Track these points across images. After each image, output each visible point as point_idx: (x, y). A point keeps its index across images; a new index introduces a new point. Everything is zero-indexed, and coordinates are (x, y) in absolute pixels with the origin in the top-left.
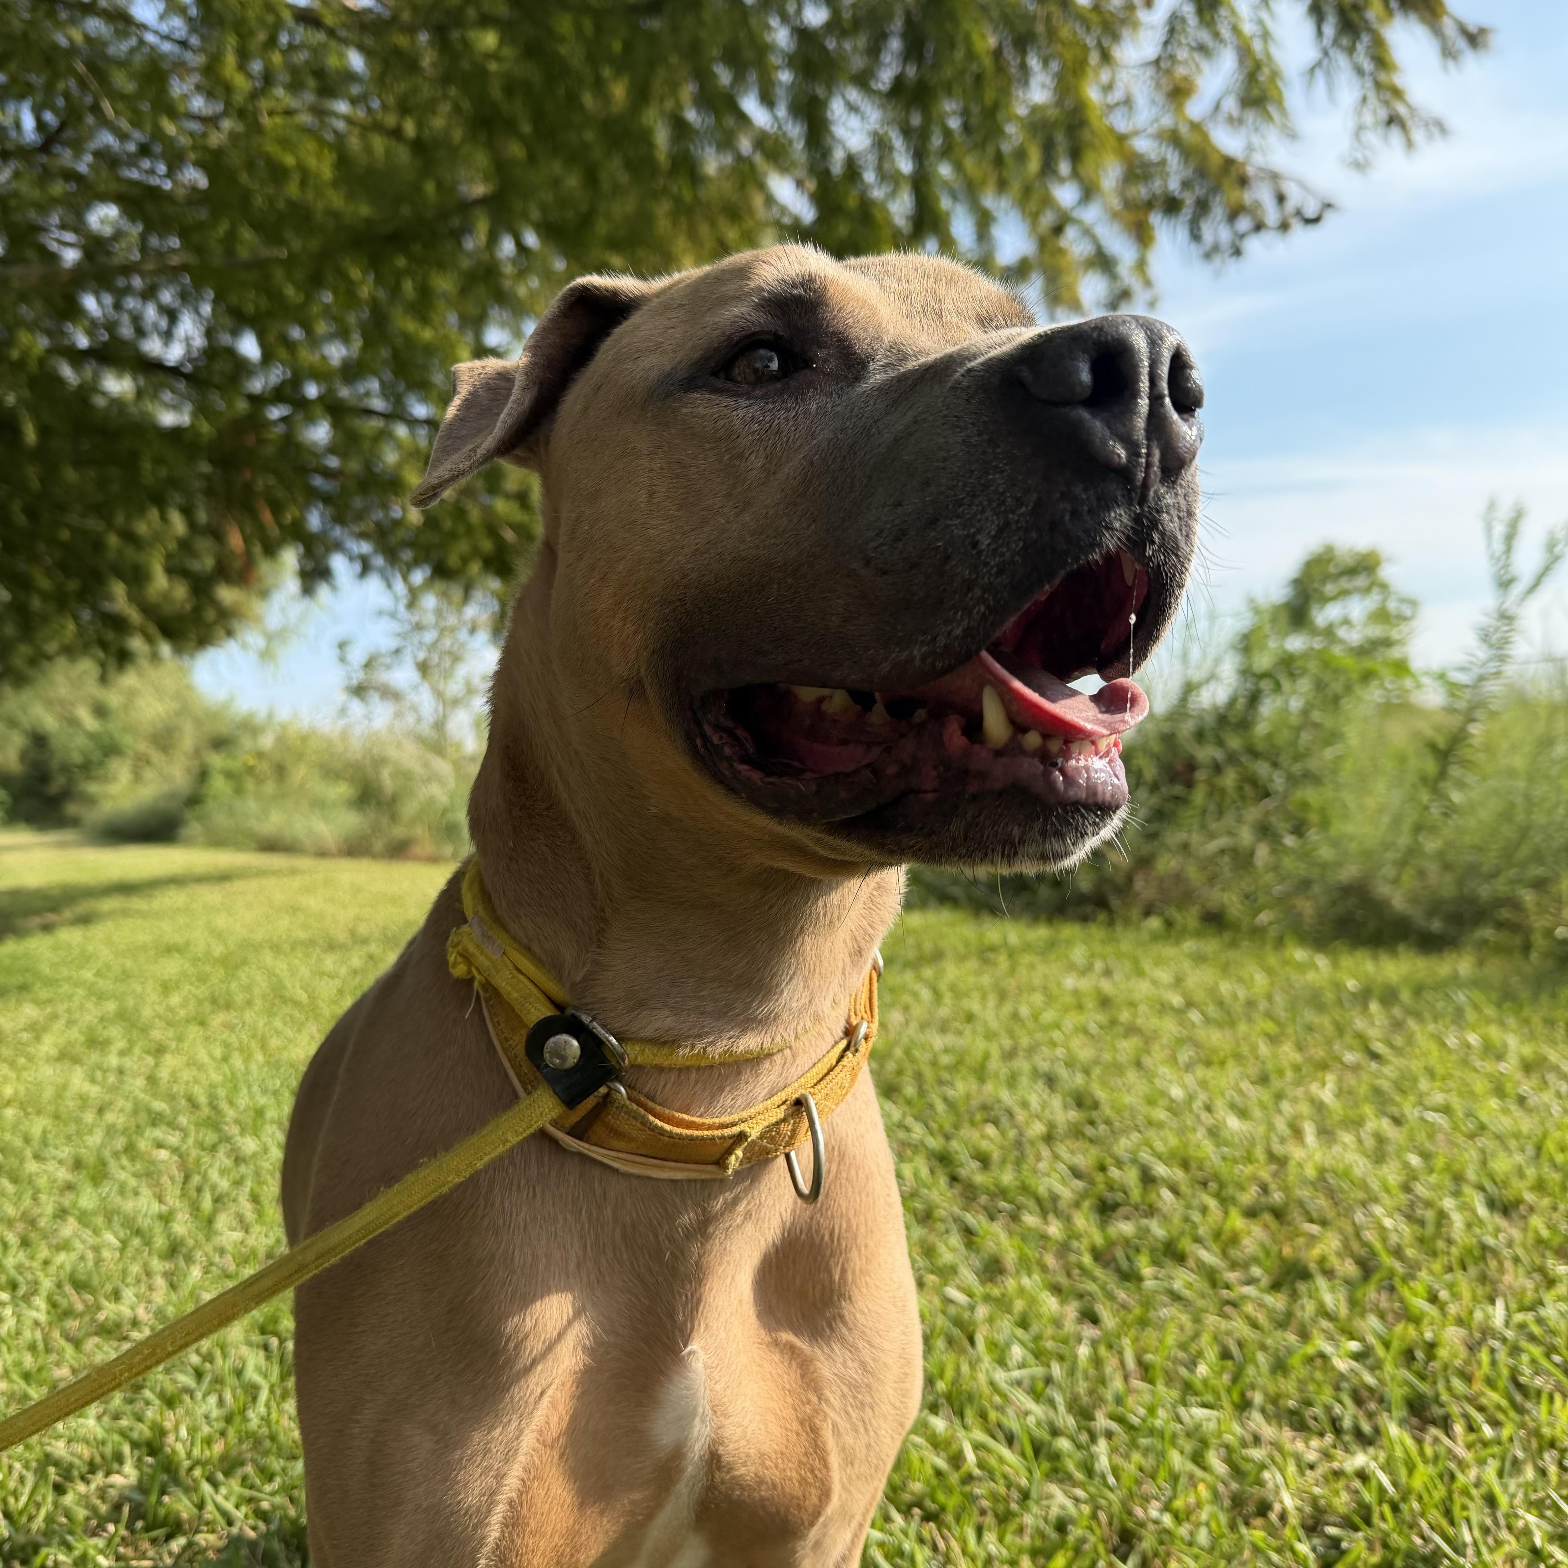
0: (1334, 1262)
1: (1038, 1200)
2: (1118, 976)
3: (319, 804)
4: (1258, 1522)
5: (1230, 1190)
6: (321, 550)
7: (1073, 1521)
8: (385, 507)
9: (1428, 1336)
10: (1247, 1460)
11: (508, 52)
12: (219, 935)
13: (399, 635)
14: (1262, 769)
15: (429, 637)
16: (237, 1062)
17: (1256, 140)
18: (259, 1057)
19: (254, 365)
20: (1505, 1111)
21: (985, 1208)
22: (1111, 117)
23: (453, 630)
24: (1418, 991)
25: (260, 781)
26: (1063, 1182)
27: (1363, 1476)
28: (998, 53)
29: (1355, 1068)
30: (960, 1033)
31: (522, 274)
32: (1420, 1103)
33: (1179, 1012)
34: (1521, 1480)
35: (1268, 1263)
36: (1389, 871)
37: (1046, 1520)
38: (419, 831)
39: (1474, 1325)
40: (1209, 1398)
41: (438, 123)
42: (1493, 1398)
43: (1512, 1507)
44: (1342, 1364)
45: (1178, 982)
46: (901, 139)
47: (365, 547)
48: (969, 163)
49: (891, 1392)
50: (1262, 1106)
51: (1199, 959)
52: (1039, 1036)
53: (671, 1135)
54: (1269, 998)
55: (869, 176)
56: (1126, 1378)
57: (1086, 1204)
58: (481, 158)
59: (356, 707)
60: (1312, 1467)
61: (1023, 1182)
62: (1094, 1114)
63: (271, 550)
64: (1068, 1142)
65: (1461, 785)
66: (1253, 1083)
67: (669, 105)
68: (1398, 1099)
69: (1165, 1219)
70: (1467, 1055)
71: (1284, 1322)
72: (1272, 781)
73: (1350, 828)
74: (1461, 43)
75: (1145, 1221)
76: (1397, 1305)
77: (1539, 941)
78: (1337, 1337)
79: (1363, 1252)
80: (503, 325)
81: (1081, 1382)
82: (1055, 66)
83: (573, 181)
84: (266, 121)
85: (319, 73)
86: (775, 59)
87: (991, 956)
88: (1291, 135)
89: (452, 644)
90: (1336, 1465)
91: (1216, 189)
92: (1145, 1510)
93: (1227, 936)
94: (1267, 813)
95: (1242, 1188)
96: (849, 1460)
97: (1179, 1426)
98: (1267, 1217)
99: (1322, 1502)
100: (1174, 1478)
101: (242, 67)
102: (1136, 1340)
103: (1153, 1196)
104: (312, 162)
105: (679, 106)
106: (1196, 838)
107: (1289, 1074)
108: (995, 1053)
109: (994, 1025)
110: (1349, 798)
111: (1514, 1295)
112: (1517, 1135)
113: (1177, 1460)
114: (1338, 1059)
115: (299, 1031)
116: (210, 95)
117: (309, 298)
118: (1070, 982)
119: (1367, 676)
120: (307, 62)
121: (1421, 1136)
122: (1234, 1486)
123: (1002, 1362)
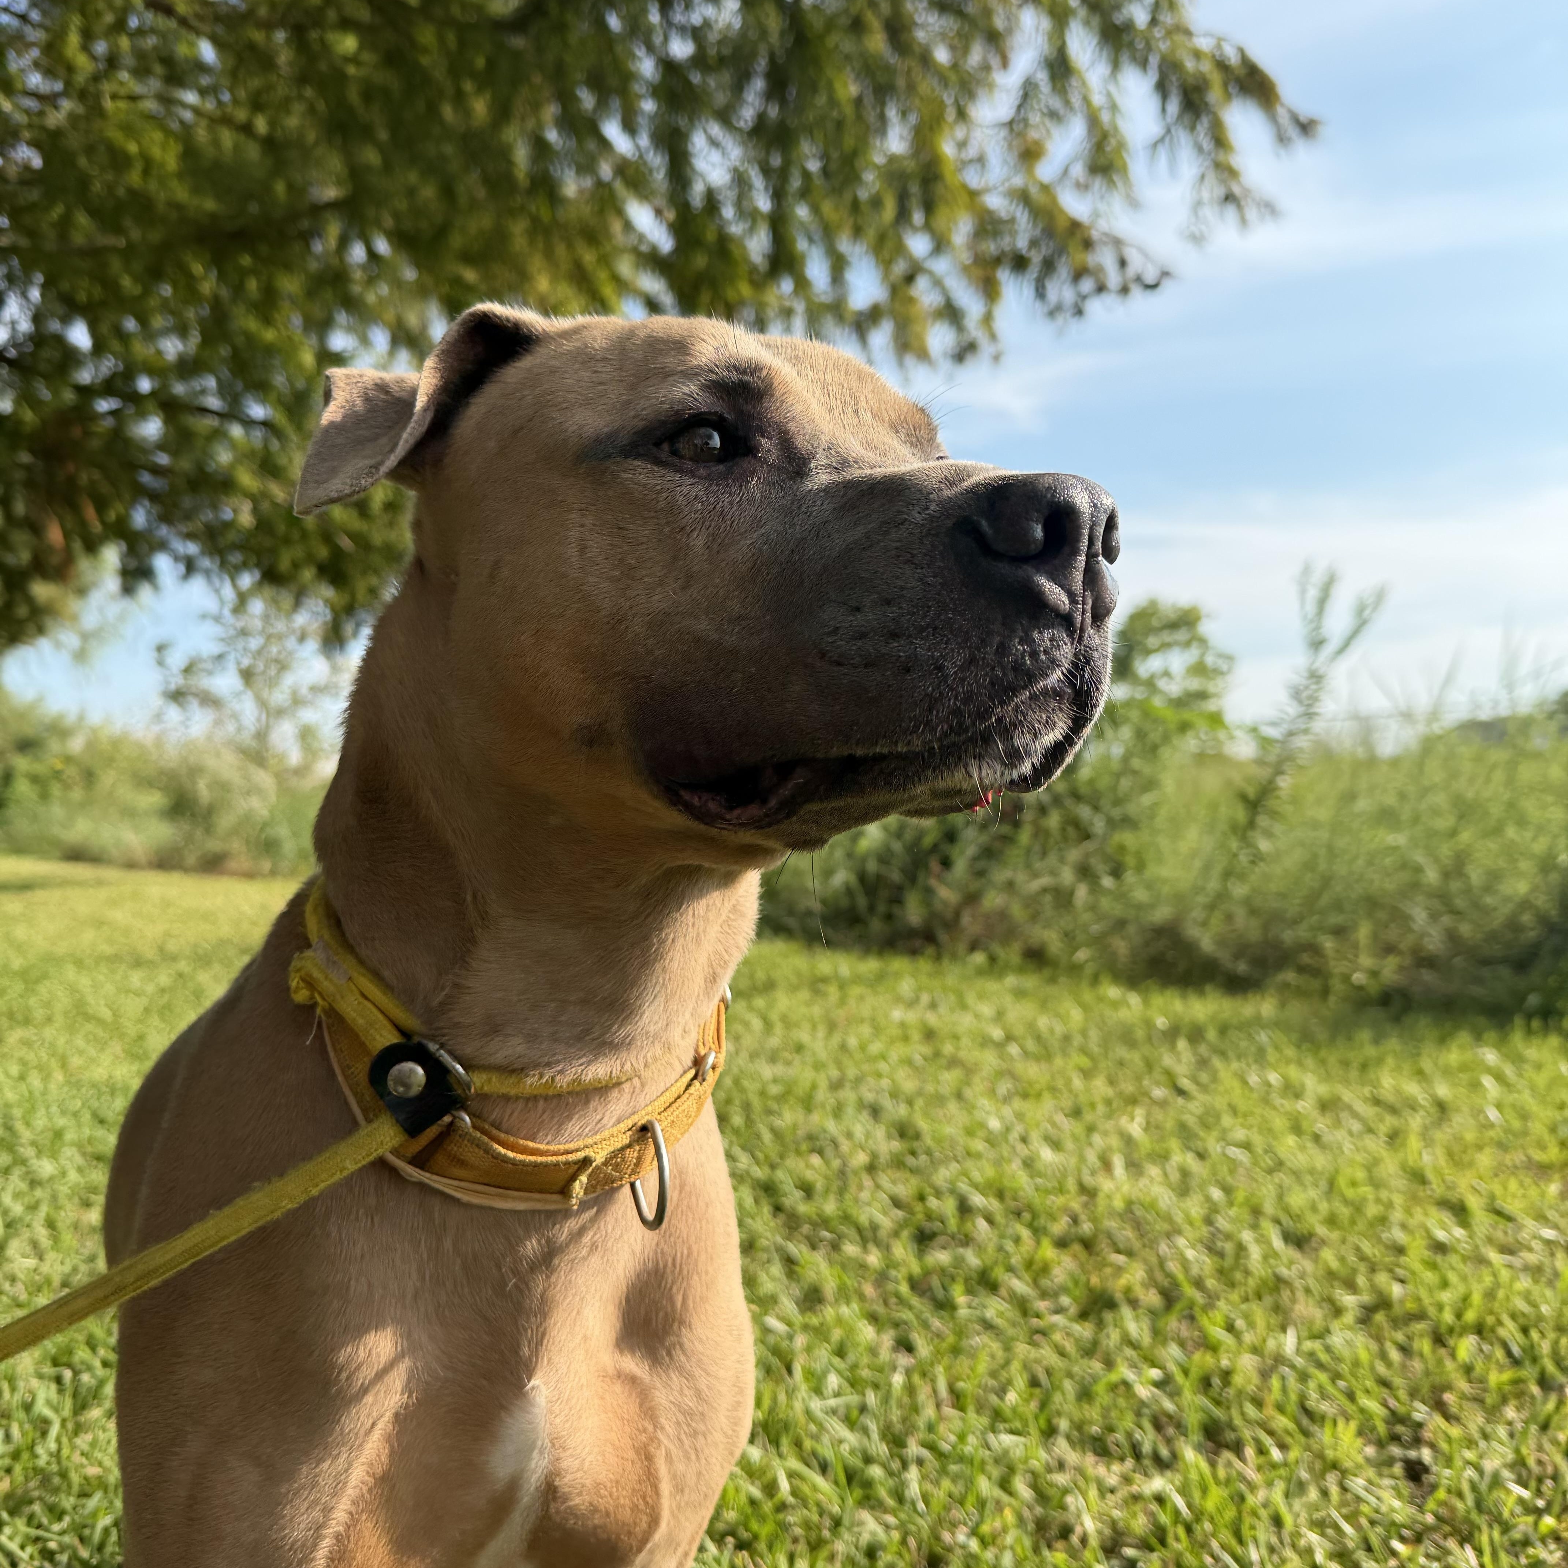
0: (1140, 1292)
1: (859, 1230)
2: (943, 1009)
3: (129, 813)
4: (1060, 1545)
5: (1042, 1221)
6: (145, 547)
7: (883, 1548)
8: (215, 507)
9: (1225, 1363)
10: (1051, 1485)
11: (367, 57)
12: (19, 948)
13: (222, 640)
14: (1084, 812)
15: (255, 643)
16: (35, 1080)
17: (1102, 207)
18: (59, 1076)
19: (84, 355)
20: (1302, 1148)
21: (808, 1238)
22: (965, 173)
23: (280, 637)
24: (1223, 1030)
25: (67, 787)
26: (885, 1213)
27: (1160, 1499)
28: (858, 101)
29: (1163, 1104)
30: (788, 1063)
31: (371, 281)
32: (1223, 1138)
33: (1000, 1046)
34: (1304, 1499)
35: (1077, 1293)
36: (1197, 914)
37: (857, 1548)
38: (236, 845)
39: (1266, 1352)
40: (1017, 1425)
41: (293, 122)
42: (1282, 1422)
43: (1296, 1526)
44: (1143, 1392)
45: (1000, 1016)
46: (761, 177)
47: (192, 548)
48: (827, 207)
49: (724, 1420)
50: (1075, 1138)
51: (1020, 994)
52: (866, 1067)
53: (514, 1162)
54: (1084, 1033)
55: (728, 212)
56: (938, 1406)
57: (905, 1234)
58: (335, 163)
59: (173, 713)
60: (1112, 1491)
61: (844, 1212)
62: (916, 1144)
63: (92, 547)
64: (889, 1172)
65: (1268, 834)
66: (1066, 1115)
67: (530, 124)
68: (1202, 1134)
69: (980, 1249)
70: (1268, 1093)
71: (1089, 1350)
72: (1092, 824)
73: (1165, 872)
74: (1292, 131)
75: (961, 1250)
76: (1197, 1333)
77: (1337, 985)
78: (1140, 1365)
79: (1166, 1283)
80: (349, 329)
81: (894, 1409)
82: (913, 119)
83: (429, 192)
84: (108, 104)
85: (168, 60)
86: (638, 88)
87: (821, 986)
88: (1134, 203)
89: (279, 652)
90: (1135, 1488)
91: (1061, 250)
92: (953, 1534)
93: (1047, 972)
94: (1087, 855)
95: (1053, 1218)
96: (679, 1488)
97: (987, 1452)
98: (1077, 1247)
99: (1121, 1524)
100: (982, 1504)
101: (85, 47)
102: (948, 1369)
103: (969, 1225)
104: (156, 152)
105: (540, 126)
106: (1021, 877)
107: (1101, 1108)
108: (823, 1084)
109: (823, 1055)
110: (1163, 842)
111: (1303, 1323)
112: (1312, 1171)
113: (985, 1486)
114: (1147, 1094)
115: (102, 1050)
116: (49, 73)
117: (147, 292)
118: (897, 1014)
119: (1184, 727)
120: (155, 48)
121: (1224, 1170)
122: (1039, 1510)
123: (818, 1391)
